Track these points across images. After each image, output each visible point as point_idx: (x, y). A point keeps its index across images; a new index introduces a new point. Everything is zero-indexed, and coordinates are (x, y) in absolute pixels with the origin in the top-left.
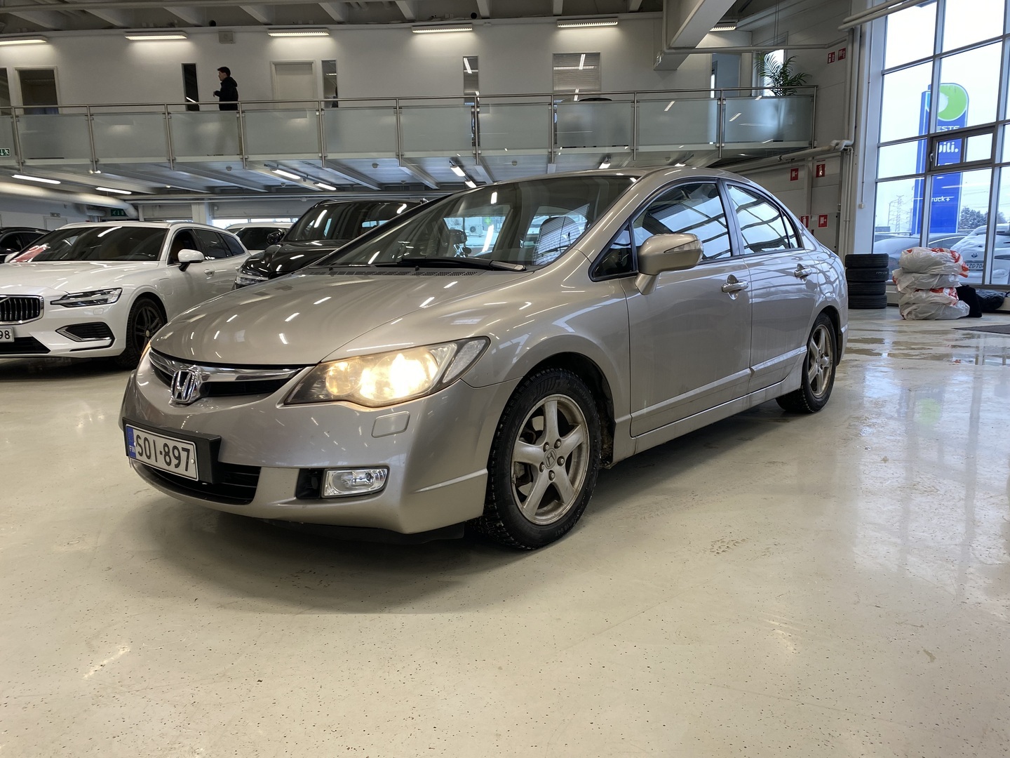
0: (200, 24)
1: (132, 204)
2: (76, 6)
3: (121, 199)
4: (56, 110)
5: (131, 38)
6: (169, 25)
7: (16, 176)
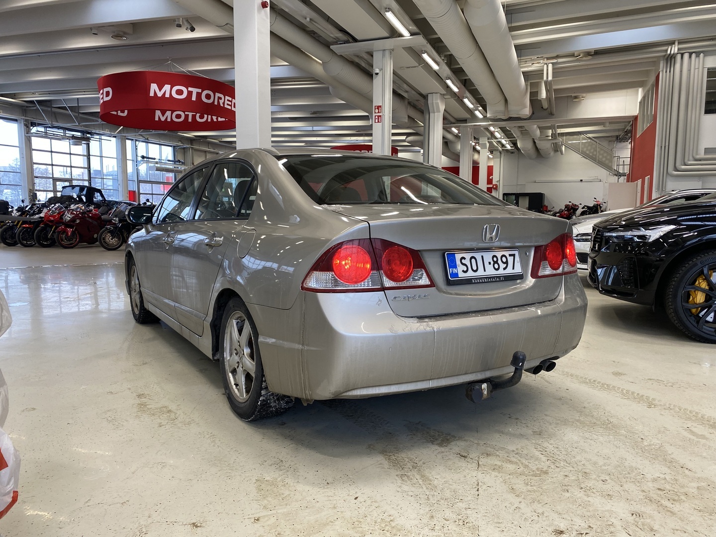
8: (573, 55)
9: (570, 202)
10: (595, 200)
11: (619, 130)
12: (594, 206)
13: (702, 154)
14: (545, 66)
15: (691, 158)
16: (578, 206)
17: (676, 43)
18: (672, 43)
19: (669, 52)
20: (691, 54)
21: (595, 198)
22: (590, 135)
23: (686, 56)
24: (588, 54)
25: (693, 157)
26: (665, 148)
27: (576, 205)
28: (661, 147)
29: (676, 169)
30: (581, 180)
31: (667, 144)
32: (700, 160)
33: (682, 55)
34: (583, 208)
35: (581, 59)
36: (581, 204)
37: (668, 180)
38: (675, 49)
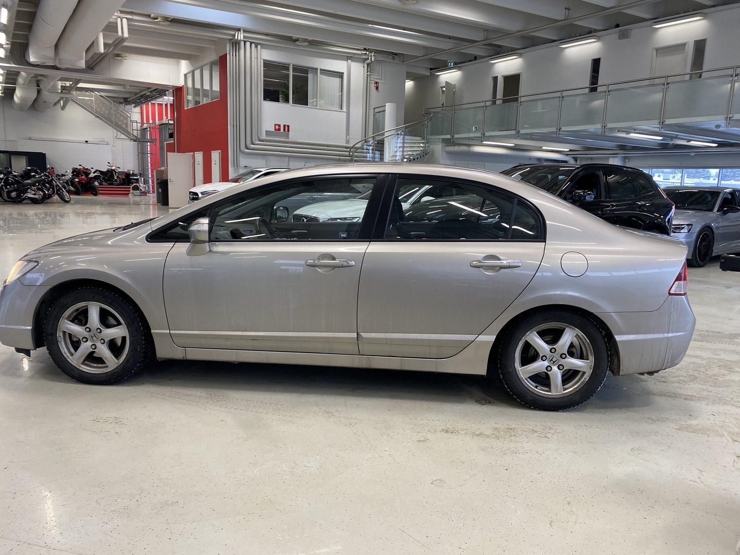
0: (605, 28)
1: (573, 158)
2: (521, 33)
3: (565, 154)
4: (516, 100)
5: (564, 46)
6: (587, 33)
7: (484, 142)
8: (149, 16)
9: (80, 165)
10: (109, 165)
11: (131, 93)
12: (108, 171)
13: (264, 137)
14: (119, 20)
15: (257, 139)
16: (89, 170)
17: (242, 31)
18: (239, 30)
19: (236, 37)
20: (251, 43)
21: (109, 163)
22: (102, 94)
23: (248, 44)
24: (166, 19)
25: (258, 137)
26: (237, 127)
27: (87, 169)
28: (233, 125)
29: (247, 148)
30: (87, 142)
31: (238, 123)
32: (263, 141)
33: (245, 42)
34: (94, 173)
35: (159, 22)
36: (92, 168)
37: (240, 157)
38: (240, 36)
